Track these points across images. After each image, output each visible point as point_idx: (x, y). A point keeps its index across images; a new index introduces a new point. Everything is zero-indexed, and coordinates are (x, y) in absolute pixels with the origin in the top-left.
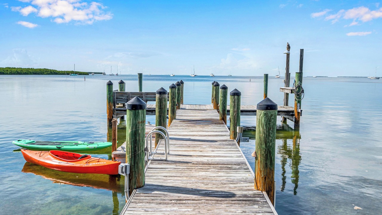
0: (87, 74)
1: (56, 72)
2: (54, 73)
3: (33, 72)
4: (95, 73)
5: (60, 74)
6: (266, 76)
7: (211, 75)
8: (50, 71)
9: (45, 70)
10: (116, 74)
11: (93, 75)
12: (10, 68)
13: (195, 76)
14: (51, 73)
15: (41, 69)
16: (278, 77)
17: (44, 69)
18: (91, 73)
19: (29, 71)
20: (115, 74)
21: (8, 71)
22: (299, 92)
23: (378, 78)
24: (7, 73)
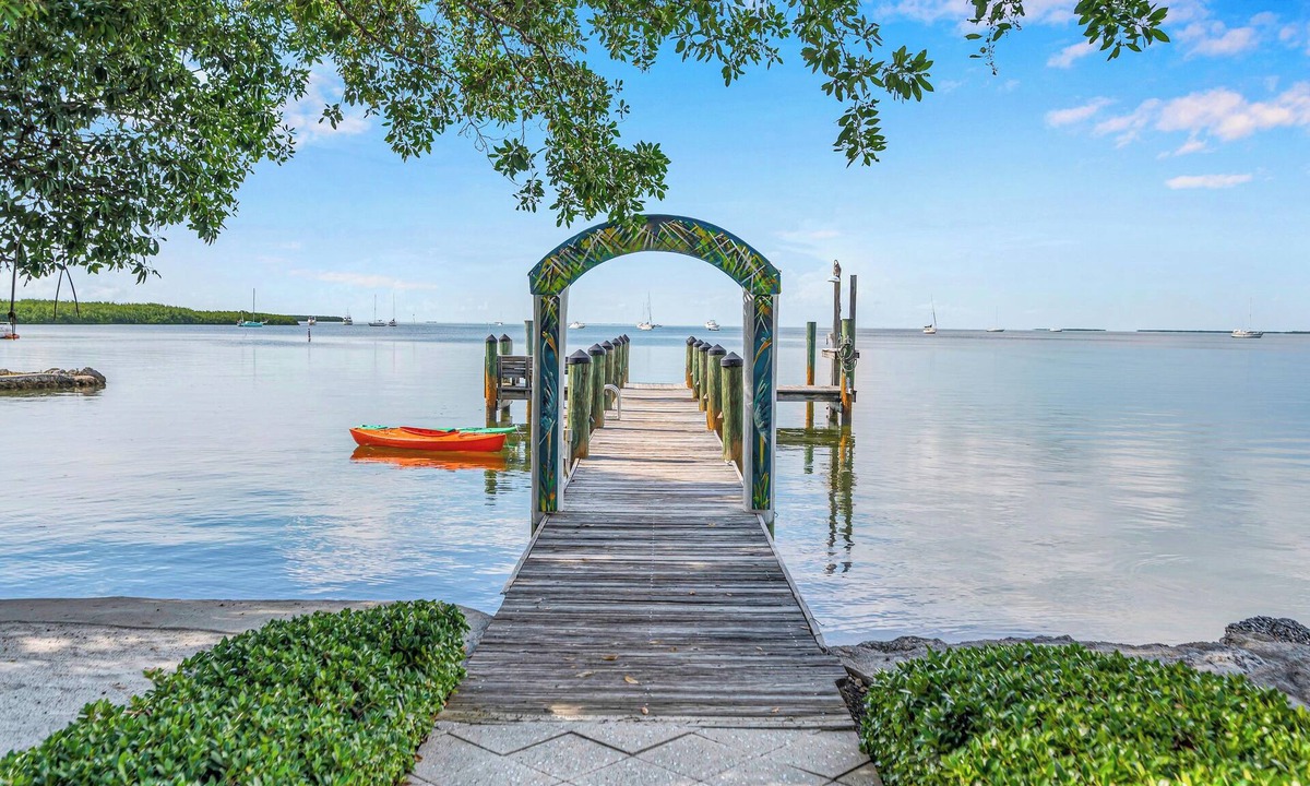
0: (291, 321)
1: (189, 314)
2: (184, 317)
3: (113, 316)
4: (320, 319)
5: (202, 323)
6: (812, 326)
7: (707, 326)
8: (171, 312)
9: (152, 308)
10: (390, 320)
11: (311, 324)
12: (35, 302)
13: (653, 327)
14: (172, 317)
15: (139, 305)
16: (931, 330)
17: (149, 305)
18: (305, 319)
19: (101, 311)
20: (387, 320)
21: (30, 312)
22: (847, 358)
23: (1259, 335)
24: (30, 319)
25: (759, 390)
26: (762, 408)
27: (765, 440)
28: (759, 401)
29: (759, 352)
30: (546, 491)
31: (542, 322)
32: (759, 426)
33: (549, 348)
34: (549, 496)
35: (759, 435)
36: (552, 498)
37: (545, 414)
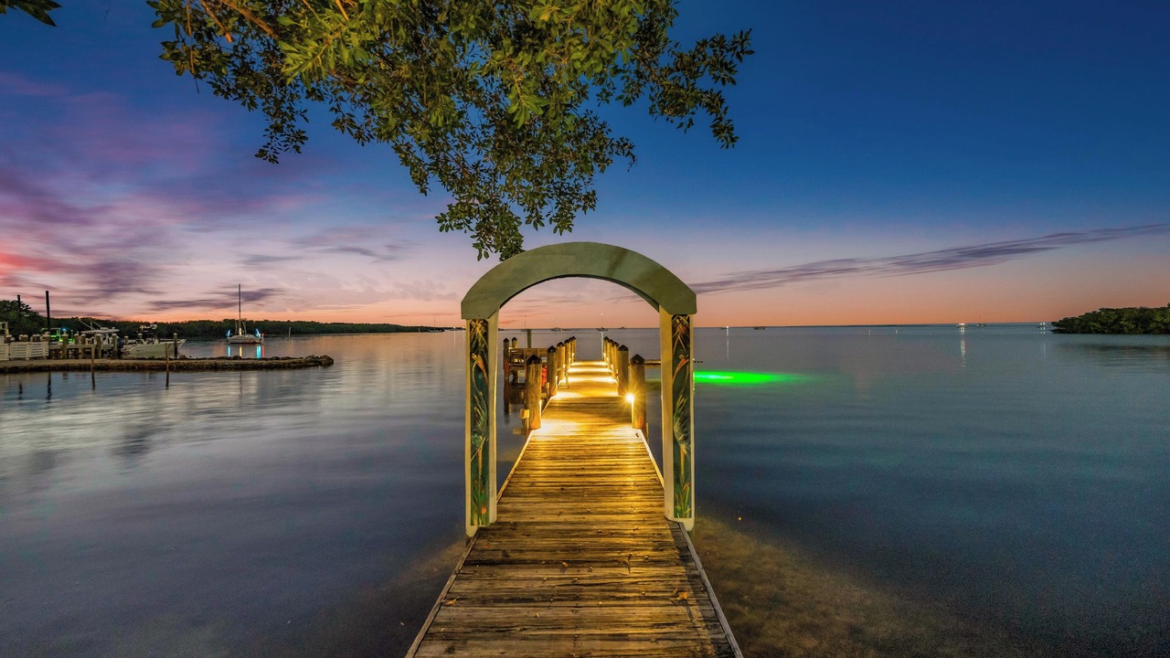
25: (678, 404)
26: (682, 422)
27: (685, 452)
28: (678, 415)
29: (677, 369)
30: (478, 506)
31: (471, 344)
32: (680, 439)
33: (478, 369)
34: (480, 510)
35: (679, 447)
36: (484, 511)
37: (475, 432)
